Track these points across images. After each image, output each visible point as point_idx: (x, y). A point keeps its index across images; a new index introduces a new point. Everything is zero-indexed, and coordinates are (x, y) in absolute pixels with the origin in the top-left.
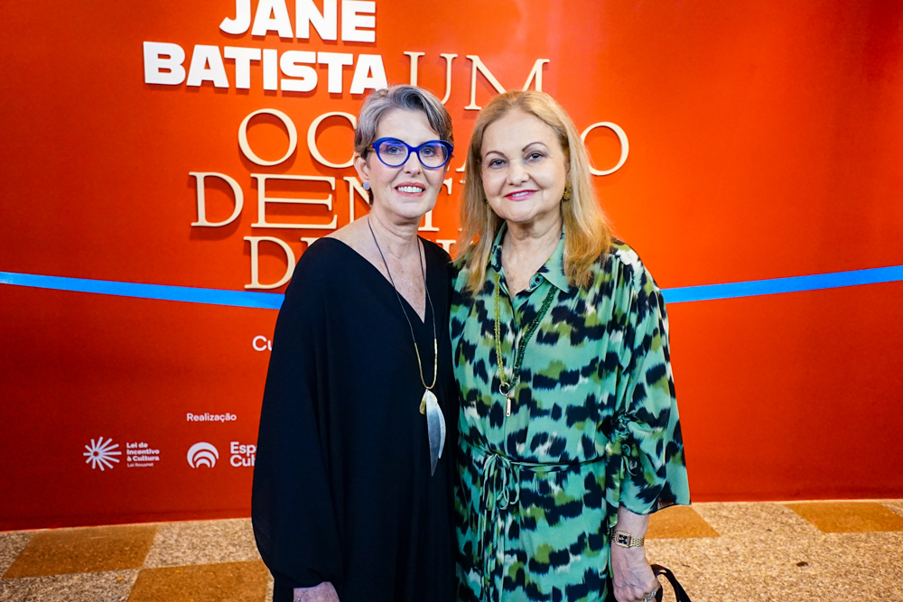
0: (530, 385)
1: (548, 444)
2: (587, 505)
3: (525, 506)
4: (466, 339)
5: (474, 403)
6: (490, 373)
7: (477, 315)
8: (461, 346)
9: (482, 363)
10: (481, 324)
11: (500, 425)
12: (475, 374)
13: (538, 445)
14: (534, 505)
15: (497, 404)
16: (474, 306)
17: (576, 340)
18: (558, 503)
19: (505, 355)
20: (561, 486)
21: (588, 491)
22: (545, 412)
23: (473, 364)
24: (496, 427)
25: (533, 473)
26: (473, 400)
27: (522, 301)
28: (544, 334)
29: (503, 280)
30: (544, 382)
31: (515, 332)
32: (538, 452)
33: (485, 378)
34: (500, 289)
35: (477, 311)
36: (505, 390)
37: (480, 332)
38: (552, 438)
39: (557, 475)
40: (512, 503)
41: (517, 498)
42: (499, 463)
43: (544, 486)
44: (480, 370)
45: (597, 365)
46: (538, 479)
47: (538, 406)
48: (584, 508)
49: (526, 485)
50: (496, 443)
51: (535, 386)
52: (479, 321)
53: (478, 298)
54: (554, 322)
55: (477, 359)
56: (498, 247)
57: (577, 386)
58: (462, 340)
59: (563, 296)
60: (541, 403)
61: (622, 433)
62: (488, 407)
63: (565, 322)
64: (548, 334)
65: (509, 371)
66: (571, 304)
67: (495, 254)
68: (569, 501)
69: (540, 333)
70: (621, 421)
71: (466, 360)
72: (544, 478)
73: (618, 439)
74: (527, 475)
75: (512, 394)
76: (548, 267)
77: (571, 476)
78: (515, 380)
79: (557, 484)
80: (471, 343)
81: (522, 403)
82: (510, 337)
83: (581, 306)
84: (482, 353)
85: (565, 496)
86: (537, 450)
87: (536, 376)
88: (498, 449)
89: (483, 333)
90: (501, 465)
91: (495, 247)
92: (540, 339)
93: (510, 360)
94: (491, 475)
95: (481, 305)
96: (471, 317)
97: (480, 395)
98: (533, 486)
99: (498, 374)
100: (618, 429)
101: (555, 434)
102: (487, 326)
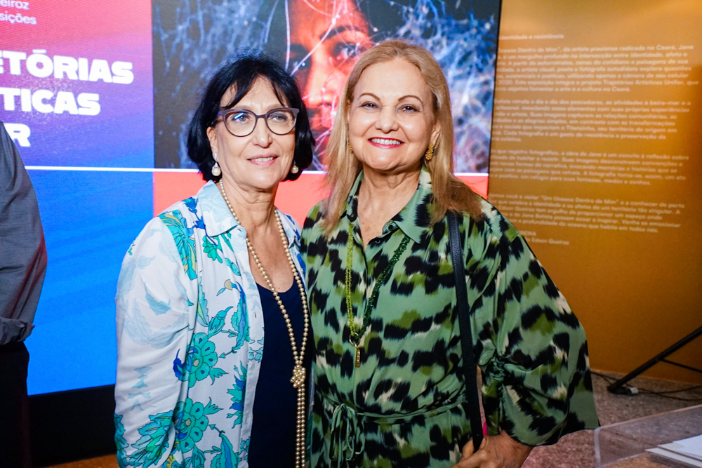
0: (381, 335)
1: (391, 391)
2: (435, 457)
3: (372, 458)
4: (318, 288)
5: (324, 352)
6: (342, 322)
7: (330, 265)
8: (313, 295)
9: (333, 312)
10: (334, 274)
11: (350, 375)
12: (326, 323)
13: (381, 393)
14: (380, 457)
15: (348, 353)
16: (328, 255)
17: (430, 289)
18: (404, 456)
19: (356, 305)
20: (406, 439)
21: (433, 444)
22: (393, 361)
23: (324, 313)
24: (346, 377)
25: (378, 424)
26: (323, 349)
27: (375, 251)
28: (399, 284)
29: (357, 230)
30: (395, 332)
31: (368, 283)
32: (381, 399)
33: (336, 327)
34: (354, 239)
35: (330, 260)
36: (356, 340)
37: (332, 281)
38: (396, 384)
39: (401, 427)
40: (357, 453)
41: (362, 448)
42: (344, 413)
43: (389, 438)
44: (331, 319)
45: (451, 312)
46: (382, 431)
47: (386, 355)
48: (432, 460)
49: (371, 436)
50: (346, 392)
51: (386, 336)
52: (333, 270)
53: (331, 247)
54: (408, 272)
55: (328, 307)
56: (354, 197)
57: (428, 333)
58: (314, 289)
59: (416, 247)
60: (389, 353)
61: (497, 376)
62: (338, 356)
63: (419, 273)
64: (402, 284)
65: (358, 321)
66: (423, 255)
67: (351, 204)
68: (415, 453)
69: (394, 283)
70: (495, 364)
71: (318, 309)
72: (388, 429)
73: (492, 381)
74: (371, 426)
75: (362, 342)
76: (403, 215)
77: (416, 429)
78: (364, 329)
79: (401, 436)
80: (323, 292)
81: (371, 352)
82: (362, 287)
83: (434, 256)
84: (333, 302)
85: (410, 449)
86: (380, 397)
87: (388, 327)
88: (348, 398)
89: (335, 283)
90: (346, 416)
91: (351, 197)
92: (395, 289)
93: (361, 310)
94: (337, 425)
95: (334, 254)
96: (323, 266)
97: (331, 343)
98: (378, 437)
99: (348, 323)
100: (492, 372)
101: (399, 380)
102: (339, 275)
